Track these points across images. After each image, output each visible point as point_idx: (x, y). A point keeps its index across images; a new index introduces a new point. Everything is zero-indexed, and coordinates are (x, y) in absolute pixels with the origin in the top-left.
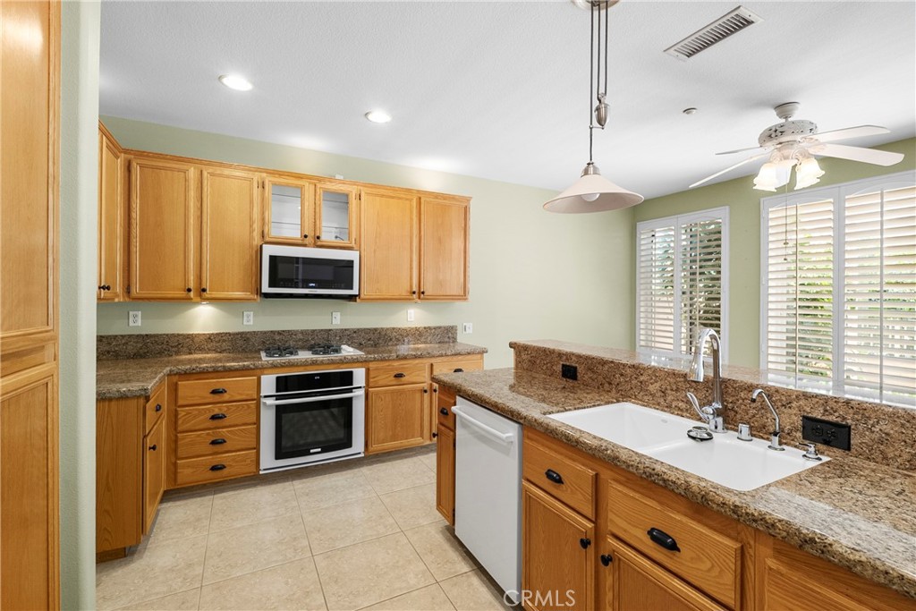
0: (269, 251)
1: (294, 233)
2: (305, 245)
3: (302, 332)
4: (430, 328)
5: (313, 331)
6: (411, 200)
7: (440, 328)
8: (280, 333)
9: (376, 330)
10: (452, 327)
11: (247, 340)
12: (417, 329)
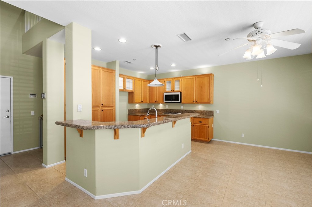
0: (165, 94)
1: (170, 90)
2: (172, 92)
3: (175, 110)
4: (205, 111)
5: (177, 110)
6: (193, 78)
7: (208, 111)
8: (172, 110)
9: (190, 110)
10: (212, 111)
11: (166, 111)
12: (201, 111)
